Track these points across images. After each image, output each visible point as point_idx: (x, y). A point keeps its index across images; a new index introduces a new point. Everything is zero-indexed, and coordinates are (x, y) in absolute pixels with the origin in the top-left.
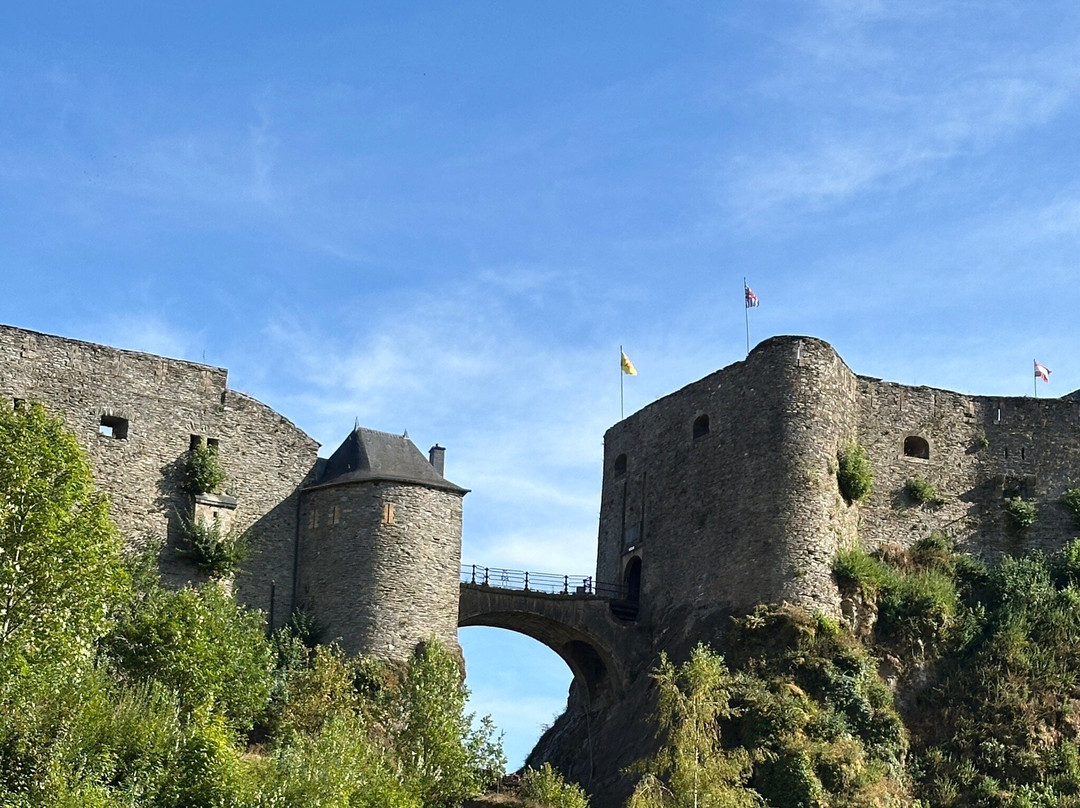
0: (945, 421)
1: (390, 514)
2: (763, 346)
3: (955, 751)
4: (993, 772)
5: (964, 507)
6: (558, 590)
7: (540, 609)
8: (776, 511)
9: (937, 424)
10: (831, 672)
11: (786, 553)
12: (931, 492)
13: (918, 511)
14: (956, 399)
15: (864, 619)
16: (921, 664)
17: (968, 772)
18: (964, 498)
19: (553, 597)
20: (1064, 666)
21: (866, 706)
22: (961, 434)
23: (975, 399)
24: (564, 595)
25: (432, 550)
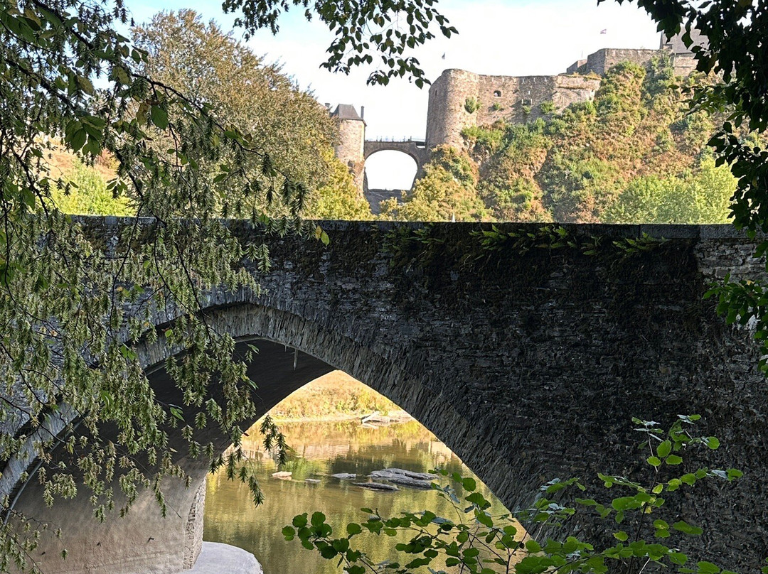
0: (507, 85)
1: (342, 127)
2: (444, 72)
3: (490, 182)
4: (498, 187)
5: (511, 109)
6: (402, 141)
7: (397, 146)
8: (444, 119)
9: (504, 86)
10: (451, 163)
11: (446, 130)
12: (501, 105)
13: (496, 112)
14: (511, 78)
15: (470, 146)
16: (488, 157)
17: (492, 186)
18: (512, 107)
19: (401, 143)
20: (524, 156)
21: (462, 171)
22: (512, 88)
23: (516, 77)
24: (404, 142)
25: (353, 136)
